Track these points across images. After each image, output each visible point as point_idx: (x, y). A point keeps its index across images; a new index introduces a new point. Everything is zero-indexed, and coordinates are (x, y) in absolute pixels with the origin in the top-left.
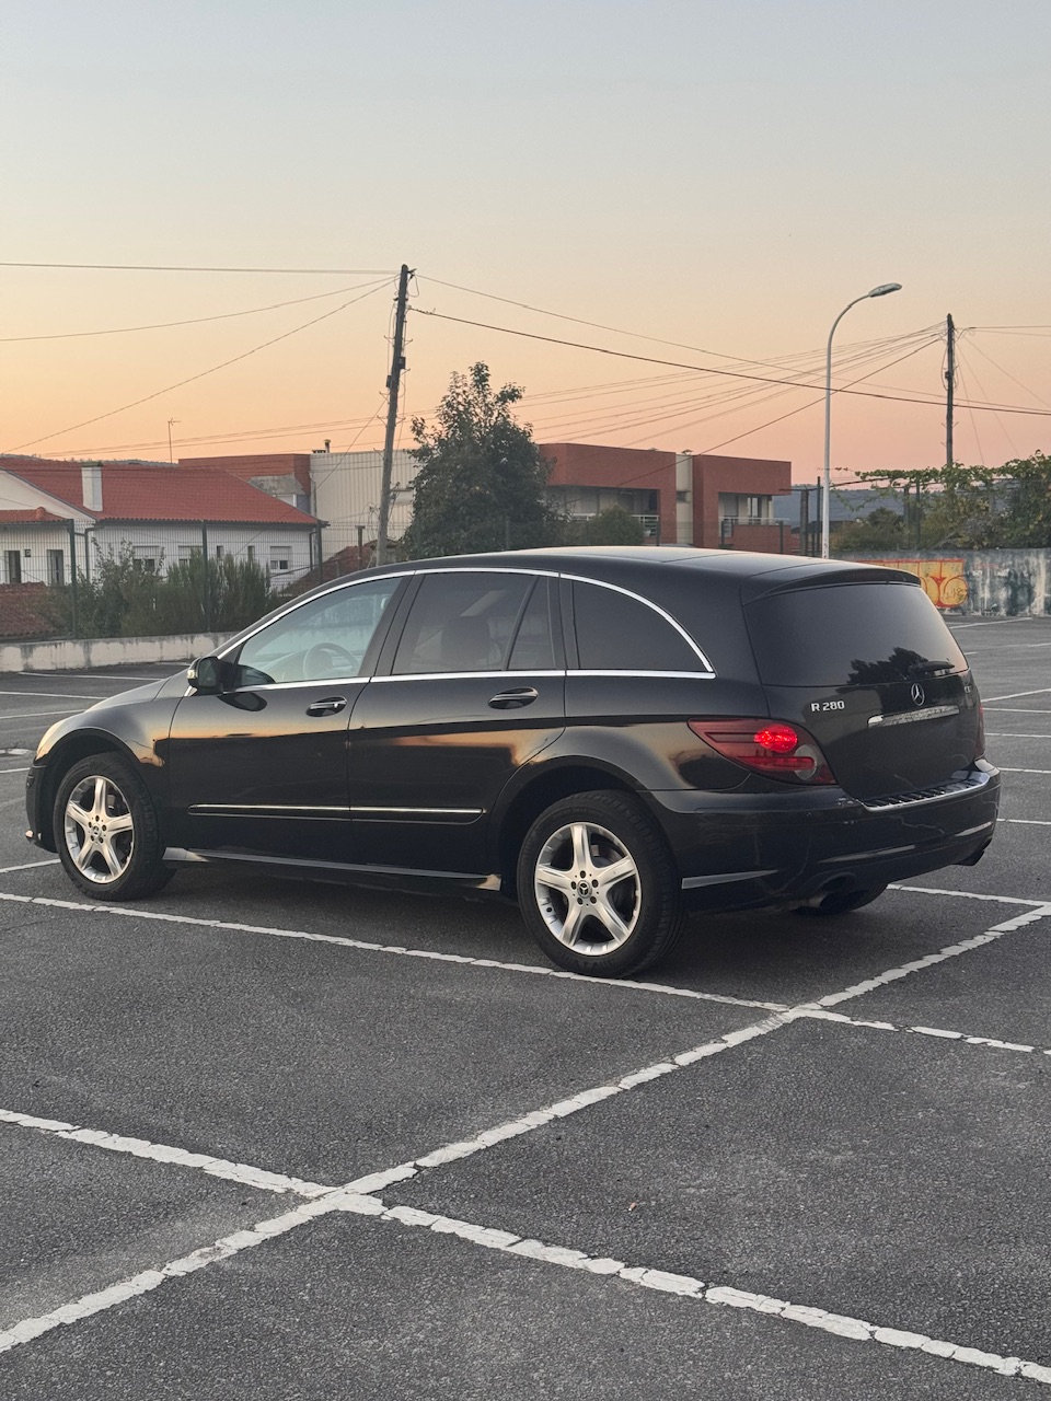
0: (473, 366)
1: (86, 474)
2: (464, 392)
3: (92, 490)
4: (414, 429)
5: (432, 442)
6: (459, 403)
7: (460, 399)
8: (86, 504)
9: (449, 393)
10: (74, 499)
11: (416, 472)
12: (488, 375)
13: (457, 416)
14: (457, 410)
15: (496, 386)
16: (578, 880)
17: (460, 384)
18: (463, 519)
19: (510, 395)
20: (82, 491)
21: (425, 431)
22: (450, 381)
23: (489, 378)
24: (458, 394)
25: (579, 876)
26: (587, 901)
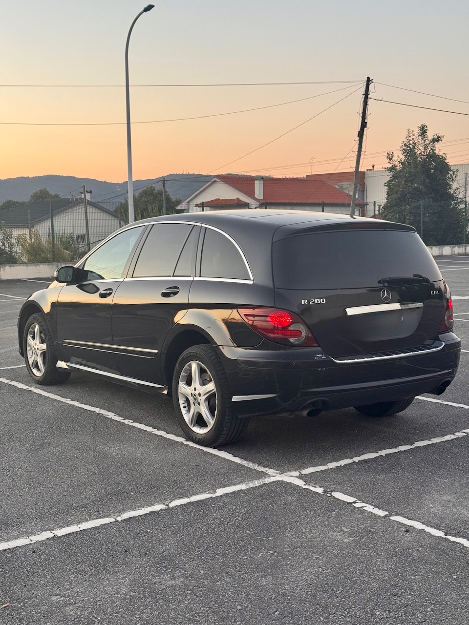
0: (420, 126)
1: (257, 182)
2: (413, 139)
3: (259, 190)
4: (388, 158)
5: (397, 163)
6: (410, 144)
7: (411, 142)
8: (256, 196)
9: (406, 140)
10: (251, 194)
11: (388, 179)
12: (427, 130)
13: (409, 151)
14: (409, 147)
15: (430, 136)
16: (193, 392)
17: (411, 135)
18: (408, 200)
19: (437, 140)
20: (254, 190)
21: (393, 159)
22: (405, 134)
23: (428, 131)
24: (410, 140)
25: (194, 390)
26: (197, 404)
